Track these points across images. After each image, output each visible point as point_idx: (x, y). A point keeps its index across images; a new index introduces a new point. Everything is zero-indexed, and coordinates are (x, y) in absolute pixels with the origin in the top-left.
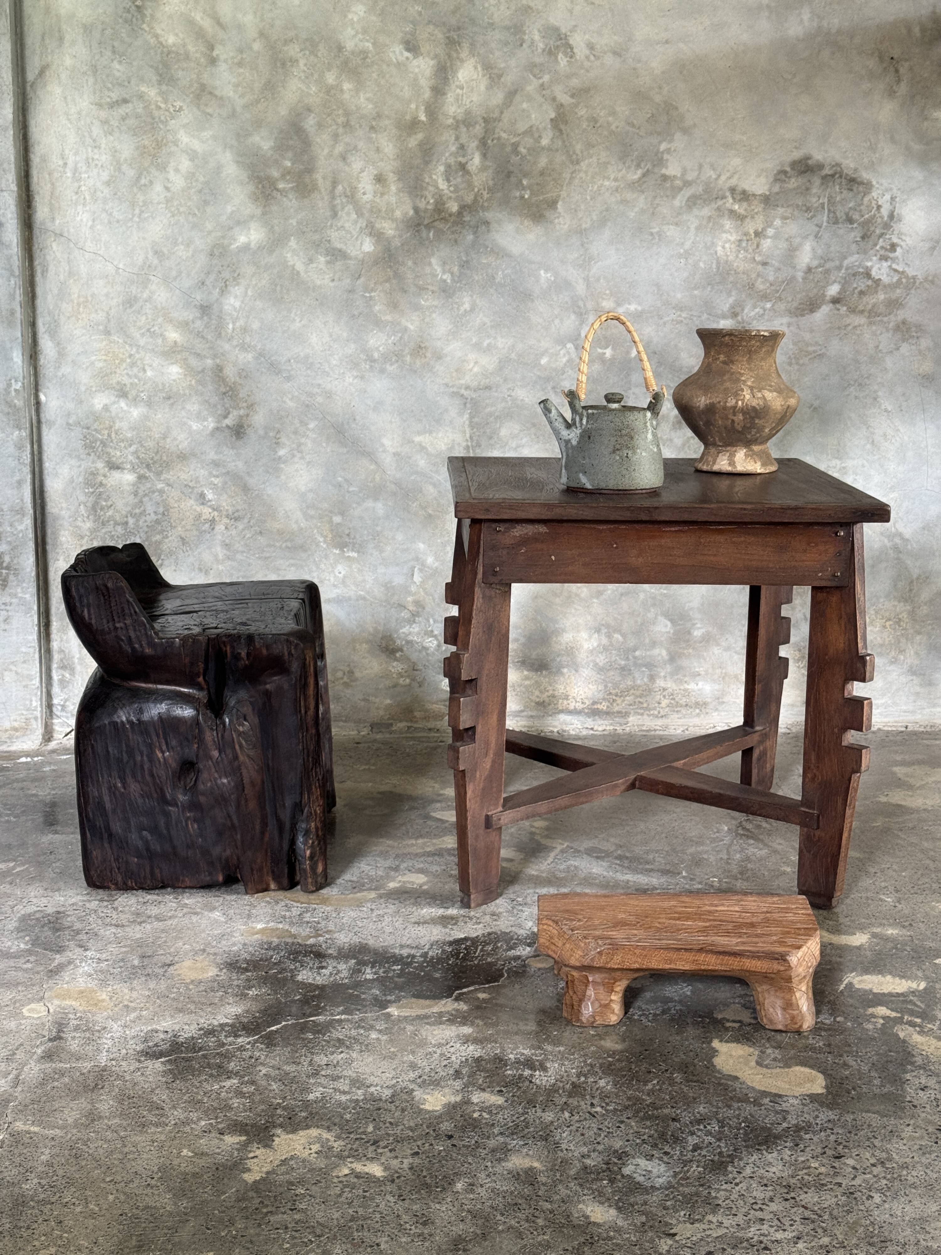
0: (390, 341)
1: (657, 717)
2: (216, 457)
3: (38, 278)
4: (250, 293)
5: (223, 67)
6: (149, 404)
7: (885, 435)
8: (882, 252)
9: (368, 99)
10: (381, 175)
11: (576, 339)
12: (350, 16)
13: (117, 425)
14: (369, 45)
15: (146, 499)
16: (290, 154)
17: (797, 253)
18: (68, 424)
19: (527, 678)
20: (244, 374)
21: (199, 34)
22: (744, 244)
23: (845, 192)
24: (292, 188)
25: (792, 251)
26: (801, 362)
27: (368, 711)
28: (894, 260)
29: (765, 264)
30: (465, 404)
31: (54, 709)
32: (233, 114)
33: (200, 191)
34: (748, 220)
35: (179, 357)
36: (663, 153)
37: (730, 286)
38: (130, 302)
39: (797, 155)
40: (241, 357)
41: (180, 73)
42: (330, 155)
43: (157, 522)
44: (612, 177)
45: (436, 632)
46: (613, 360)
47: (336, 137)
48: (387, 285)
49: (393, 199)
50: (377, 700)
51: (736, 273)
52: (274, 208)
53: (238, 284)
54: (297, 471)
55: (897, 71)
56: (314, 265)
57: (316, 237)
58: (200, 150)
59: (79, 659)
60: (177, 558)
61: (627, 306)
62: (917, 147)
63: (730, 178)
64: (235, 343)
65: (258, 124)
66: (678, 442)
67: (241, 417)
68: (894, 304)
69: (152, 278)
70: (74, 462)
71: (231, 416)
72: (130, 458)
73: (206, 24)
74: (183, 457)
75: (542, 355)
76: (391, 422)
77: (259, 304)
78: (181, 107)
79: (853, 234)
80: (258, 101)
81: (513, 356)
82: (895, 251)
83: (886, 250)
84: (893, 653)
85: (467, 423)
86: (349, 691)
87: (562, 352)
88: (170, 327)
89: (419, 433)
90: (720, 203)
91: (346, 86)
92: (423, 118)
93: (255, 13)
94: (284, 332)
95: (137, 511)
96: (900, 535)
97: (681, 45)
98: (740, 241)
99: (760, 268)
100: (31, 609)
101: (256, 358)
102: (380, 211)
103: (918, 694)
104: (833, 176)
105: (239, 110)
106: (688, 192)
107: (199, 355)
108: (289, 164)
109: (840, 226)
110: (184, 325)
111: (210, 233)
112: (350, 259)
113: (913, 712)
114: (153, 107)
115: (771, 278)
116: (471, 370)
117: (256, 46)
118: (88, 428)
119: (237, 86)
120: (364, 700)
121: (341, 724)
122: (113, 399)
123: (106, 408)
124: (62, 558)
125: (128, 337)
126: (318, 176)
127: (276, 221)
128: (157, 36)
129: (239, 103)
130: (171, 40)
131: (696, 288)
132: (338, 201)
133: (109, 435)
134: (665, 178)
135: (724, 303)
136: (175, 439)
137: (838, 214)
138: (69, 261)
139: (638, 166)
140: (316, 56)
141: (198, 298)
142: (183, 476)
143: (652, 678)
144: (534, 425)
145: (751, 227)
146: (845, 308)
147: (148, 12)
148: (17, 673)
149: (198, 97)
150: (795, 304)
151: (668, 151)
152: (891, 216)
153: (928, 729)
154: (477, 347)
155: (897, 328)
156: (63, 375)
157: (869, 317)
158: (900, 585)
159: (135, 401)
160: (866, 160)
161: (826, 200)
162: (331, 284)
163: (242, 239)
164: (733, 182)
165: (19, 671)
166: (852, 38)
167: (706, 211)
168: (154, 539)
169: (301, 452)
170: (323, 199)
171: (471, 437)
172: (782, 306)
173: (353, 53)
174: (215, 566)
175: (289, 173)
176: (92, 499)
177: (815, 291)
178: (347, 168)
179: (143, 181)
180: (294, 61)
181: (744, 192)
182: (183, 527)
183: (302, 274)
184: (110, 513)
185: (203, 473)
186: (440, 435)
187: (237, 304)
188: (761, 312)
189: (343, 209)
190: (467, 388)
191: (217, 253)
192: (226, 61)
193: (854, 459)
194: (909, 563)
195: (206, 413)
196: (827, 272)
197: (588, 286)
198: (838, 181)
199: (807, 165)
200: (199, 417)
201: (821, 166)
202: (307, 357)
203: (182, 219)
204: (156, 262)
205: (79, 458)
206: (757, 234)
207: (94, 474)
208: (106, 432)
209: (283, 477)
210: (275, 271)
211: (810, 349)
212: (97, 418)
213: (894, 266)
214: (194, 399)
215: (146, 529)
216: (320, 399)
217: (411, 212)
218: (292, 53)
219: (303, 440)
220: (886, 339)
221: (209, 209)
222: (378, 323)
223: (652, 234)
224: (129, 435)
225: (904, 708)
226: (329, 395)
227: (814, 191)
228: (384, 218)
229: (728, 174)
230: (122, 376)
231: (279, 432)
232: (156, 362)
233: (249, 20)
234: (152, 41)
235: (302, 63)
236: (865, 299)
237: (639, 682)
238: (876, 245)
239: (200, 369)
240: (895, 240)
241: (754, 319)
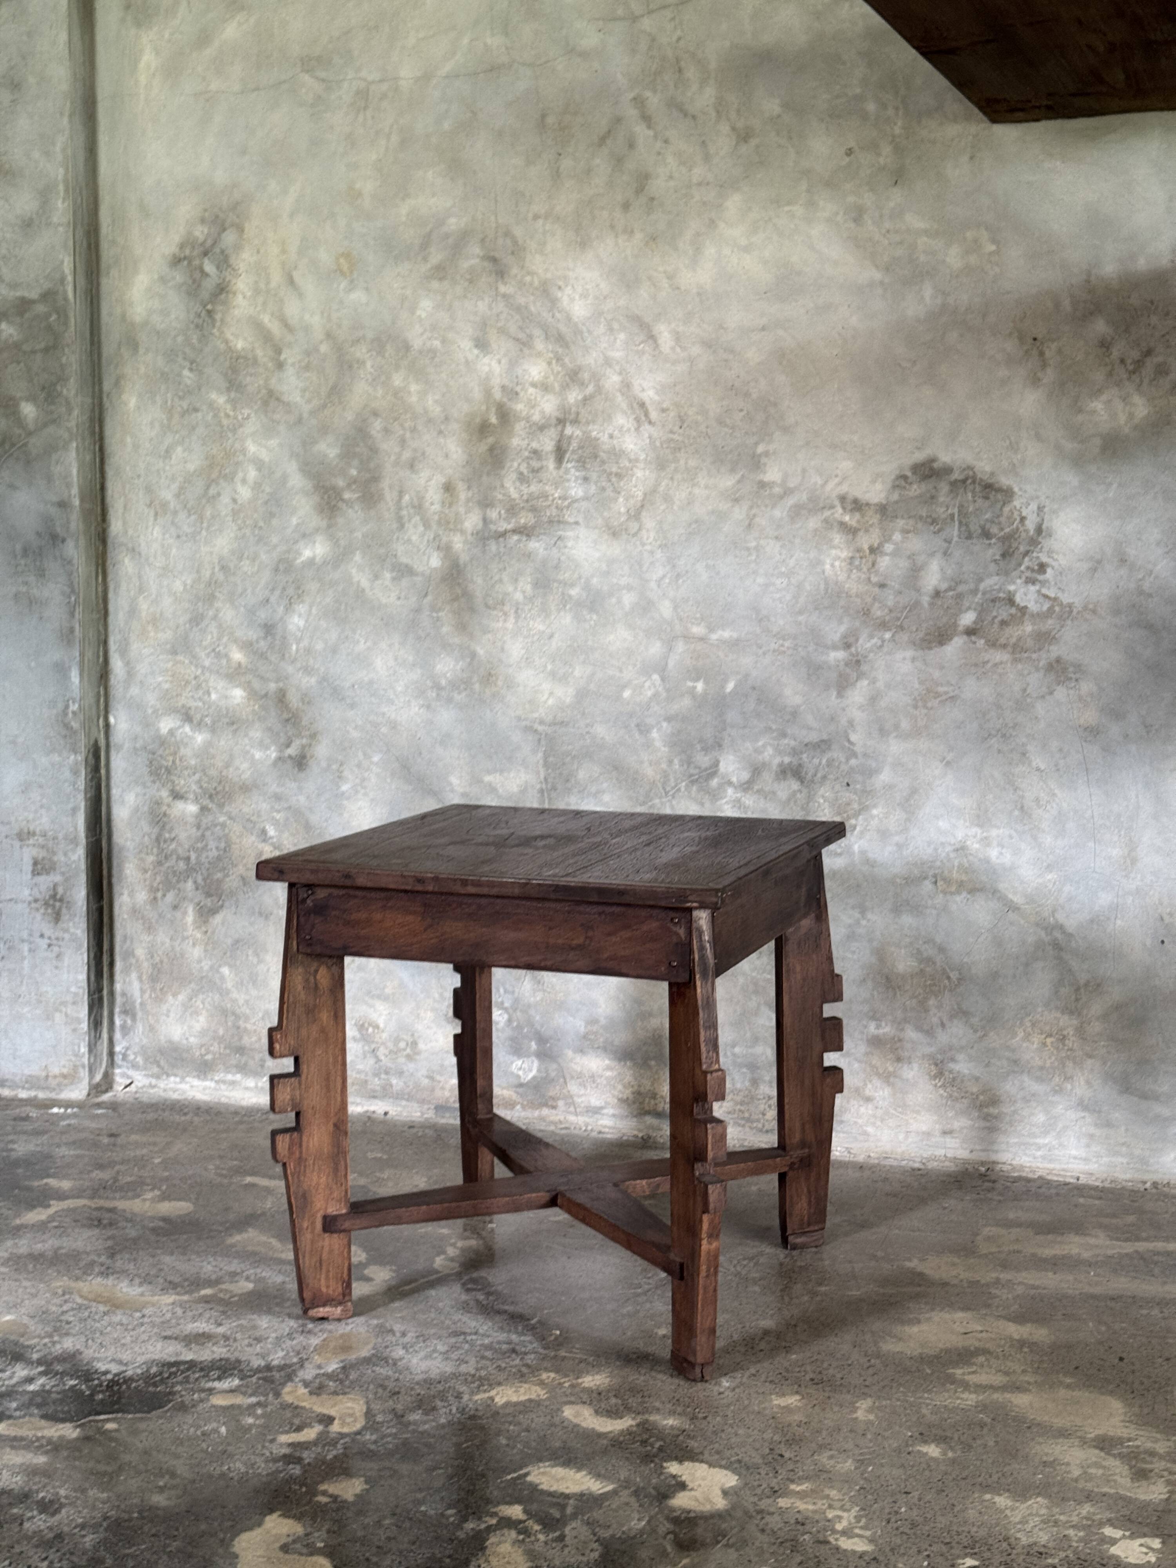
0: (458, 667)
1: (761, 1131)
2: (278, 790)
3: (111, 595)
4: (314, 611)
5: (290, 372)
6: (213, 730)
7: (1037, 800)
8: (1029, 574)
9: (436, 401)
10: (450, 483)
11: (662, 669)
12: (418, 313)
13: (183, 751)
14: (437, 343)
15: (208, 833)
16: (356, 462)
17: (923, 573)
18: (135, 749)
19: (608, 1068)
20: (307, 699)
21: (266, 337)
22: (857, 563)
23: (980, 501)
24: (358, 498)
25: (915, 571)
26: (929, 705)
27: (433, 1090)
28: (1043, 583)
29: (882, 586)
30: (539, 740)
31: (116, 1058)
32: (300, 421)
33: (266, 503)
34: (861, 533)
35: (243, 679)
36: (760, 456)
37: (841, 611)
38: (196, 620)
39: (919, 457)
40: (305, 681)
41: (248, 379)
42: (397, 463)
43: (219, 858)
44: (703, 483)
45: (507, 1005)
46: (705, 694)
47: (403, 442)
48: (456, 605)
49: (462, 510)
50: (442, 1079)
51: (848, 596)
52: (340, 521)
53: (303, 602)
54: (359, 809)
55: (1041, 354)
56: (379, 582)
57: (382, 551)
58: (267, 460)
59: (141, 1004)
60: (237, 901)
61: (720, 632)
62: (1069, 446)
63: (840, 484)
64: (299, 665)
65: (324, 430)
66: (783, 795)
67: (303, 747)
68: (1044, 638)
69: (217, 594)
70: (139, 789)
71: (293, 745)
72: (194, 787)
73: (275, 328)
74: (246, 788)
75: (624, 687)
76: (459, 758)
77: (323, 624)
78: (249, 415)
79: (990, 552)
80: (324, 406)
81: (592, 687)
82: (1045, 572)
83: (1033, 570)
84: (1057, 1079)
85: (541, 762)
86: (411, 1066)
87: (647, 684)
88: (234, 648)
89: (489, 772)
90: (827, 513)
91: (414, 388)
92: (494, 420)
93: (322, 313)
94: (348, 654)
95: (199, 845)
96: (1061, 927)
97: (781, 332)
98: (852, 558)
99: (876, 589)
100: (81, 946)
101: (320, 683)
102: (448, 523)
103: (1091, 1136)
104: (964, 481)
105: (305, 415)
106: (790, 501)
107: (262, 678)
108: (354, 472)
109: (974, 541)
110: (247, 646)
111: (275, 546)
112: (417, 575)
113: (1086, 1160)
114: (222, 415)
115: (890, 603)
116: (545, 702)
117: (324, 348)
118: (154, 754)
119: (304, 391)
120: (428, 1077)
121: (404, 1103)
122: (178, 723)
123: (171, 732)
124: (126, 892)
125: (194, 657)
126: (385, 484)
127: (341, 534)
128: (227, 342)
129: (306, 408)
130: (240, 345)
131: (800, 613)
132: (404, 513)
133: (174, 762)
134: (762, 485)
135: (835, 631)
136: (237, 768)
137: (972, 527)
138: (140, 577)
139: (733, 470)
140: (383, 357)
141: (263, 616)
142: (246, 809)
143: (755, 1082)
144: (616, 768)
145: (865, 541)
146: (982, 641)
147: (218, 317)
148: (66, 1015)
149: (266, 403)
150: (921, 635)
151: (766, 454)
152: (1039, 530)
153: (1107, 1185)
154: (553, 675)
155: (1050, 668)
156: (131, 697)
157: (1013, 653)
158: (1064, 991)
159: (199, 725)
160: (1005, 463)
161: (956, 511)
162: (399, 603)
163: (307, 553)
164: (844, 489)
165: (69, 1012)
166: (984, 316)
167: (814, 523)
168: (215, 877)
169: (365, 788)
170: (389, 509)
171: (546, 779)
172: (904, 637)
173: (420, 352)
174: (275, 912)
175: (355, 482)
176: (156, 830)
177: (945, 620)
178: (414, 476)
179: (212, 491)
180: (362, 363)
181: (856, 501)
182: (245, 865)
183: (367, 591)
184: (173, 846)
185: (265, 806)
186: (512, 775)
187: (302, 623)
188: (879, 643)
189: (409, 521)
190: (542, 722)
191: (281, 567)
192: (293, 365)
193: (998, 828)
194: (1074, 964)
195: (269, 741)
196: (960, 596)
197: (675, 608)
198: (971, 487)
199: (932, 469)
200: (262, 746)
201: (948, 470)
202: (371, 682)
203: (248, 532)
204: (221, 577)
205: (144, 785)
206: (872, 550)
207: (158, 803)
208: (171, 758)
209: (346, 815)
210: (340, 588)
211: (941, 689)
212: (162, 742)
213: (1044, 591)
214: (257, 725)
215: (207, 865)
216: (384, 730)
217: (480, 525)
218: (358, 354)
219: (366, 775)
220: (1035, 680)
221: (275, 522)
222: (446, 646)
223: (748, 549)
224: (193, 762)
225: (1074, 1152)
226: (394, 726)
227: (941, 499)
228: (451, 530)
229: (837, 480)
230: (186, 699)
231: (341, 765)
232: (221, 684)
233: (316, 321)
234: (222, 346)
235: (369, 364)
236: (1008, 631)
237: (739, 1086)
238: (1020, 565)
239: (263, 693)
240: (1044, 559)
241: (871, 651)
